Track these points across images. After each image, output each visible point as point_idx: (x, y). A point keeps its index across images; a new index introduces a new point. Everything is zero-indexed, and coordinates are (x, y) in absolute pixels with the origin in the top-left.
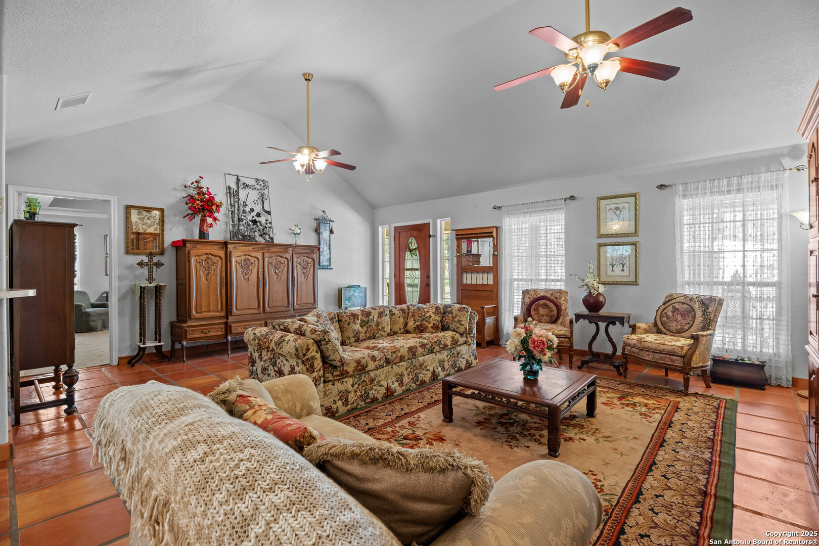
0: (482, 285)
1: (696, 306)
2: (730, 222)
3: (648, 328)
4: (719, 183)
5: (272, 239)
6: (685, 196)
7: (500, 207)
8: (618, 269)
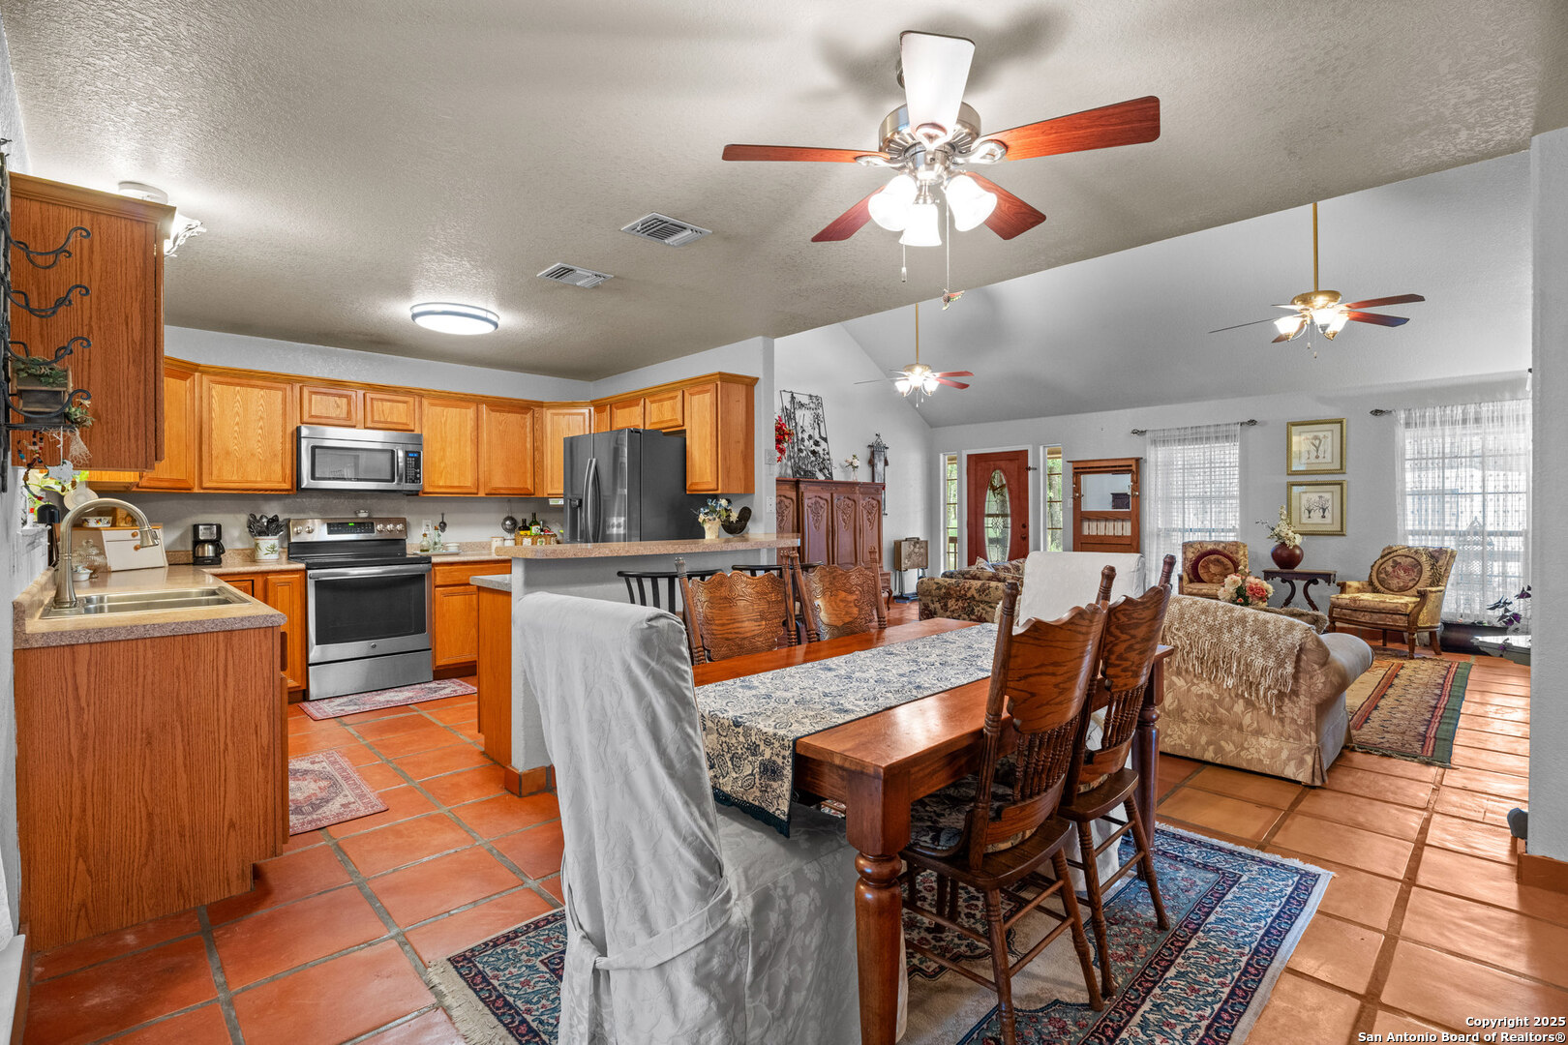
0: (1114, 536)
1: (1424, 559)
2: (1466, 457)
3: (1361, 587)
4: (1452, 411)
5: (831, 474)
6: (1408, 425)
7: (1142, 433)
8: (1316, 515)
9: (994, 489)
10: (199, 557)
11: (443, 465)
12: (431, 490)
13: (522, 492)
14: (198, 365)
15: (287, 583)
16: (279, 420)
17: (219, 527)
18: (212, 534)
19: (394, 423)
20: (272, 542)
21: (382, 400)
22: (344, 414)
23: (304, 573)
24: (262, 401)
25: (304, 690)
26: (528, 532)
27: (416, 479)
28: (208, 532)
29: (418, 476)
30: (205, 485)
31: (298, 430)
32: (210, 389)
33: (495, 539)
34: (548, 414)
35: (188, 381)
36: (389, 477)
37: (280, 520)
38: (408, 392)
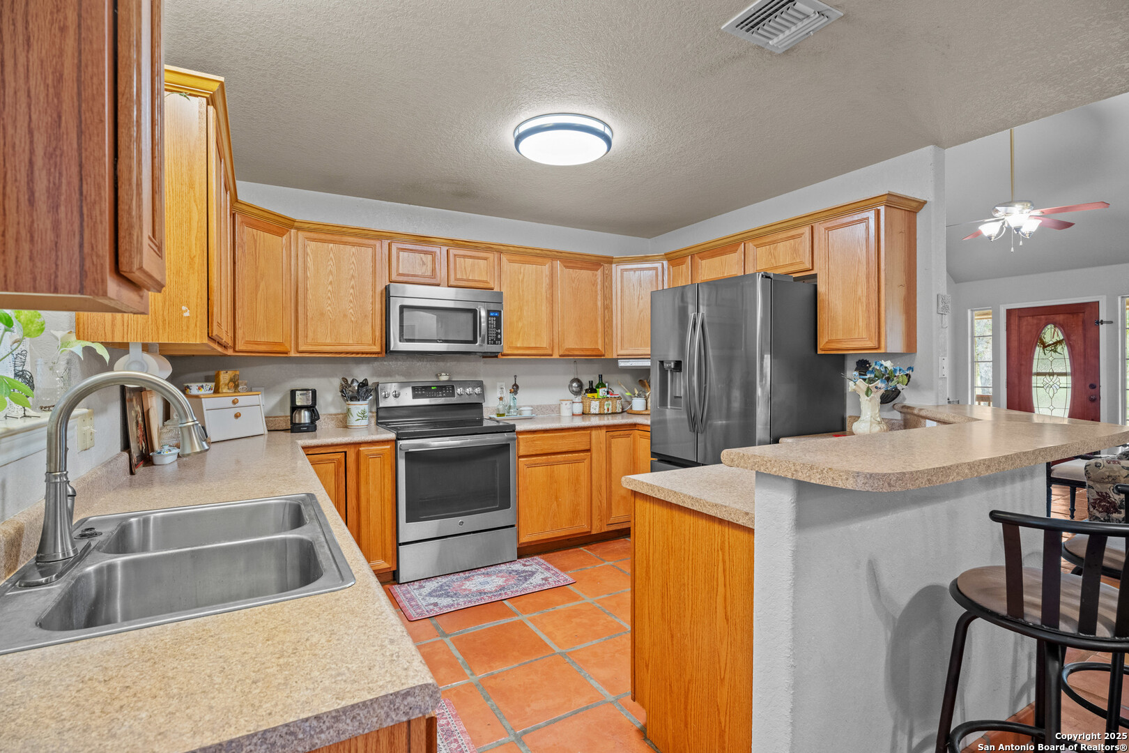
9: (1045, 346)
10: (295, 424)
11: (520, 325)
12: (509, 352)
13: (594, 353)
14: (294, 221)
15: (379, 455)
16: (369, 279)
17: (314, 392)
18: (308, 400)
19: (475, 281)
20: (362, 408)
21: (464, 256)
22: (429, 273)
23: (394, 443)
24: (353, 259)
25: (394, 571)
26: (595, 395)
27: (497, 340)
28: (304, 397)
29: (499, 336)
30: (301, 348)
31: (387, 289)
32: (305, 246)
33: (564, 403)
34: (616, 270)
35: (285, 237)
36: (471, 338)
37: (370, 383)
38: (489, 248)
